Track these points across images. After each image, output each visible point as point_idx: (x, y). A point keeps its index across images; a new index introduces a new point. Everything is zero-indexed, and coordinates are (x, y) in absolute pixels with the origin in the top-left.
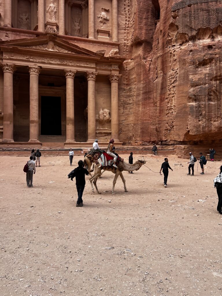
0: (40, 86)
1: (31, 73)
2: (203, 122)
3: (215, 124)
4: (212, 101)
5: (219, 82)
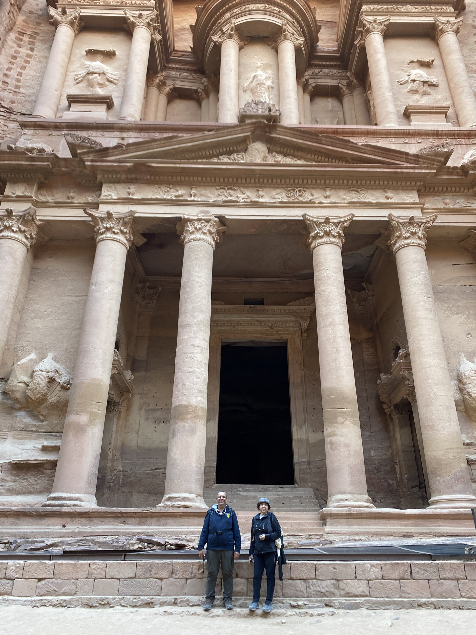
0: (217, 307)
1: (189, 237)
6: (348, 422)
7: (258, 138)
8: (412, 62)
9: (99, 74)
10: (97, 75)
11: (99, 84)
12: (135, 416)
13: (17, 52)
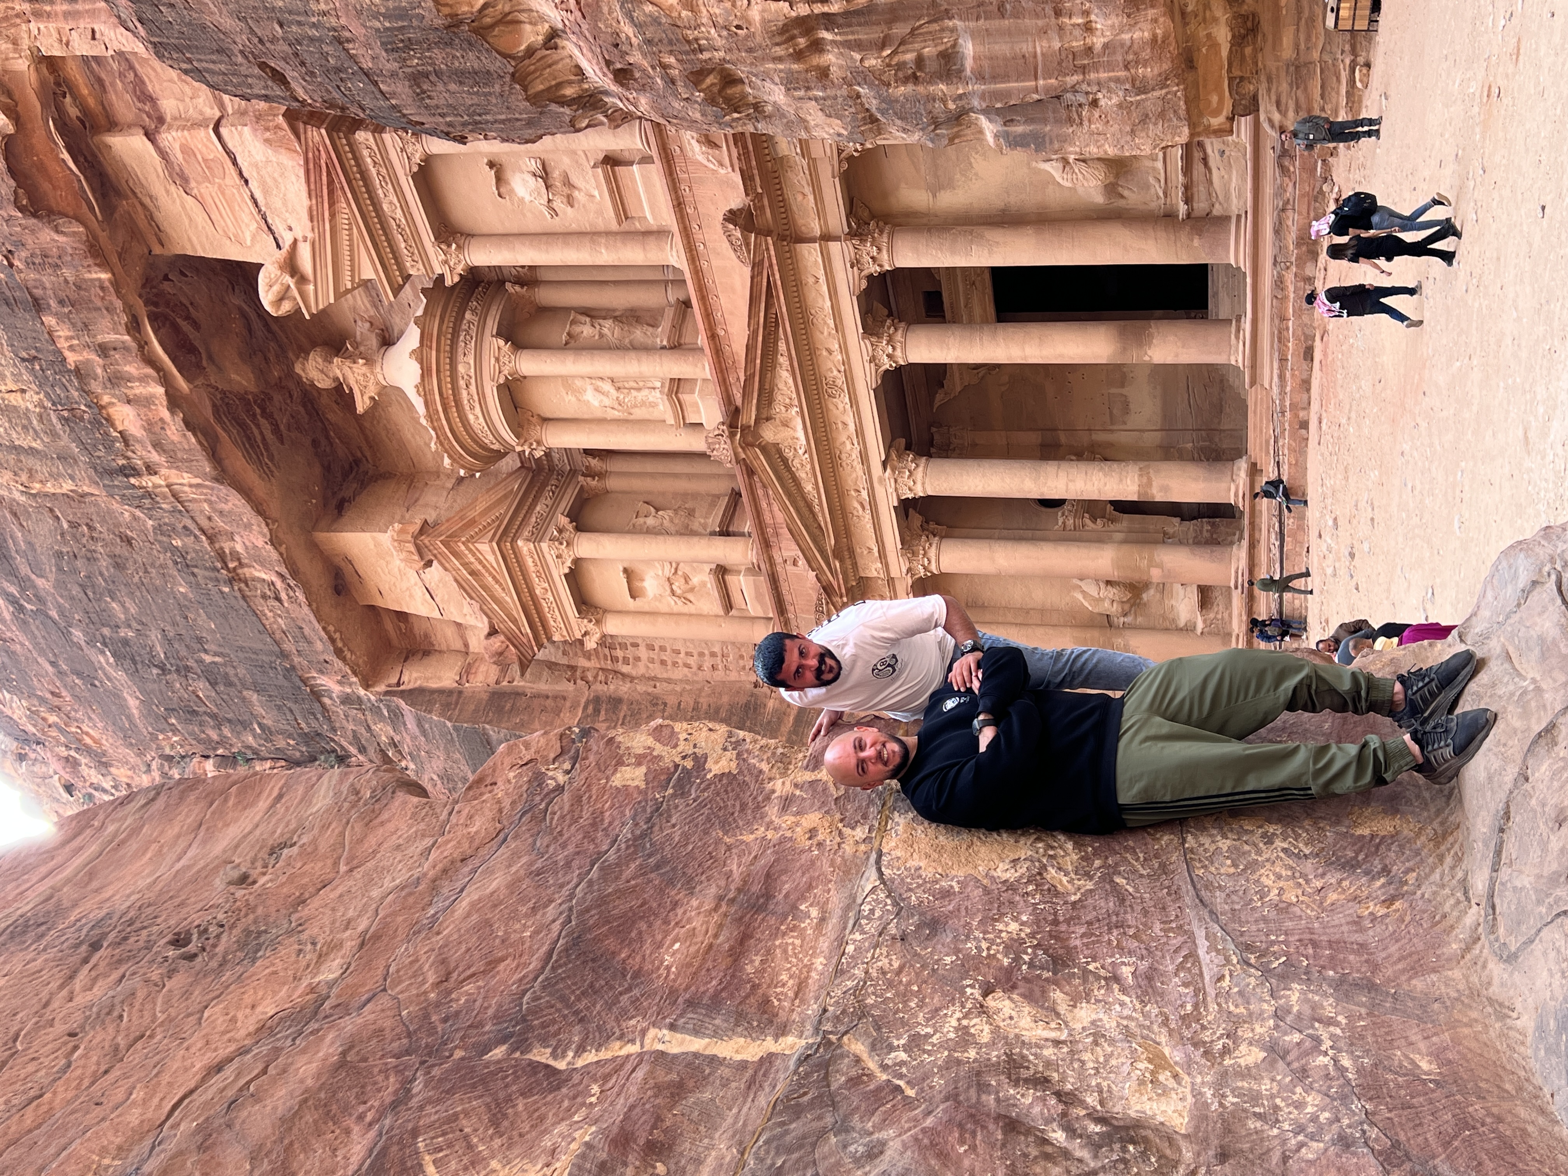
2: (1104, 91)
3: (1113, 26)
4: (955, 45)
5: (827, 30)
6: (1149, 352)
7: (757, 435)
8: (499, 194)
9: (670, 584)
10: (674, 588)
11: (686, 582)
12: (1122, 438)
13: (652, 661)
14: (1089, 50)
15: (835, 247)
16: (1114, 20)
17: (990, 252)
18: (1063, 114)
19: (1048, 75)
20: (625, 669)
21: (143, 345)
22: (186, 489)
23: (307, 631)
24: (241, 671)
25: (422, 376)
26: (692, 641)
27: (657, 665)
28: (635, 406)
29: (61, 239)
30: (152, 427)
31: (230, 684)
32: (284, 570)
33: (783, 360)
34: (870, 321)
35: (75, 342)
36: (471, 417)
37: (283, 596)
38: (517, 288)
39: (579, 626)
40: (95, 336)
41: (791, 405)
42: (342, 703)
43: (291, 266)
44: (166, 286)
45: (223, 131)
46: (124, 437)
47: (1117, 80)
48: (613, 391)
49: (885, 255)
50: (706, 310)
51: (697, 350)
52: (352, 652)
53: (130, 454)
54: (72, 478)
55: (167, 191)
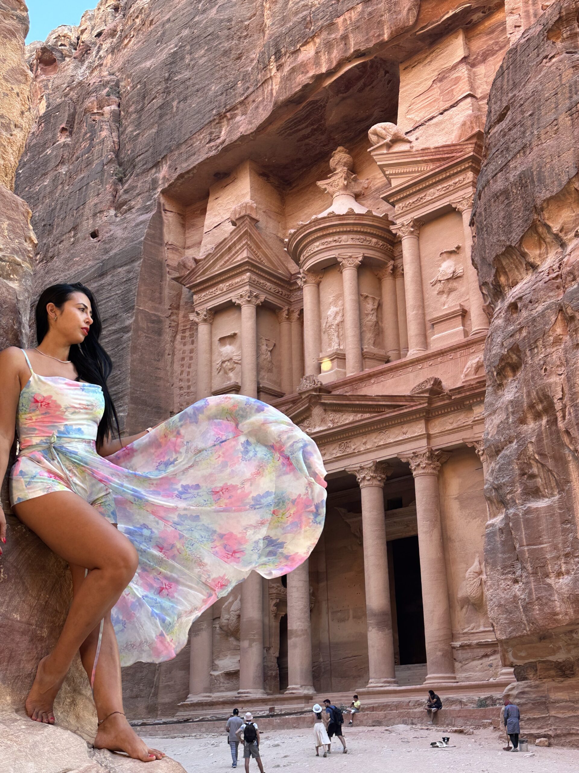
2: (523, 586)
3: (561, 589)
4: (544, 496)
5: (548, 421)
6: (373, 630)
7: (316, 404)
8: (442, 254)
9: (228, 361)
10: (227, 363)
11: (230, 369)
12: (325, 619)
13: (184, 352)
14: (547, 576)
15: (424, 442)
16: (565, 589)
17: (426, 532)
18: (509, 563)
19: (531, 552)
20: (178, 337)
21: (349, 60)
22: (270, 87)
23: (193, 158)
24: (169, 123)
25: (339, 215)
26: (196, 375)
27: (181, 356)
28: (329, 335)
29: (405, 12)
30: (302, 67)
31: (161, 117)
32: (226, 143)
33: (359, 416)
34: (383, 466)
35: (348, 22)
36: (317, 244)
37: (212, 144)
38: (391, 267)
39: (202, 309)
40: (352, 32)
41: (333, 423)
42: (153, 179)
43: (397, 140)
44: (382, 72)
45: (469, 100)
46: (296, 52)
47: (530, 593)
48: (336, 322)
49: (421, 471)
50: (384, 372)
51: (362, 368)
52: (182, 184)
53: (288, 55)
54: (273, 24)
55: (434, 71)
